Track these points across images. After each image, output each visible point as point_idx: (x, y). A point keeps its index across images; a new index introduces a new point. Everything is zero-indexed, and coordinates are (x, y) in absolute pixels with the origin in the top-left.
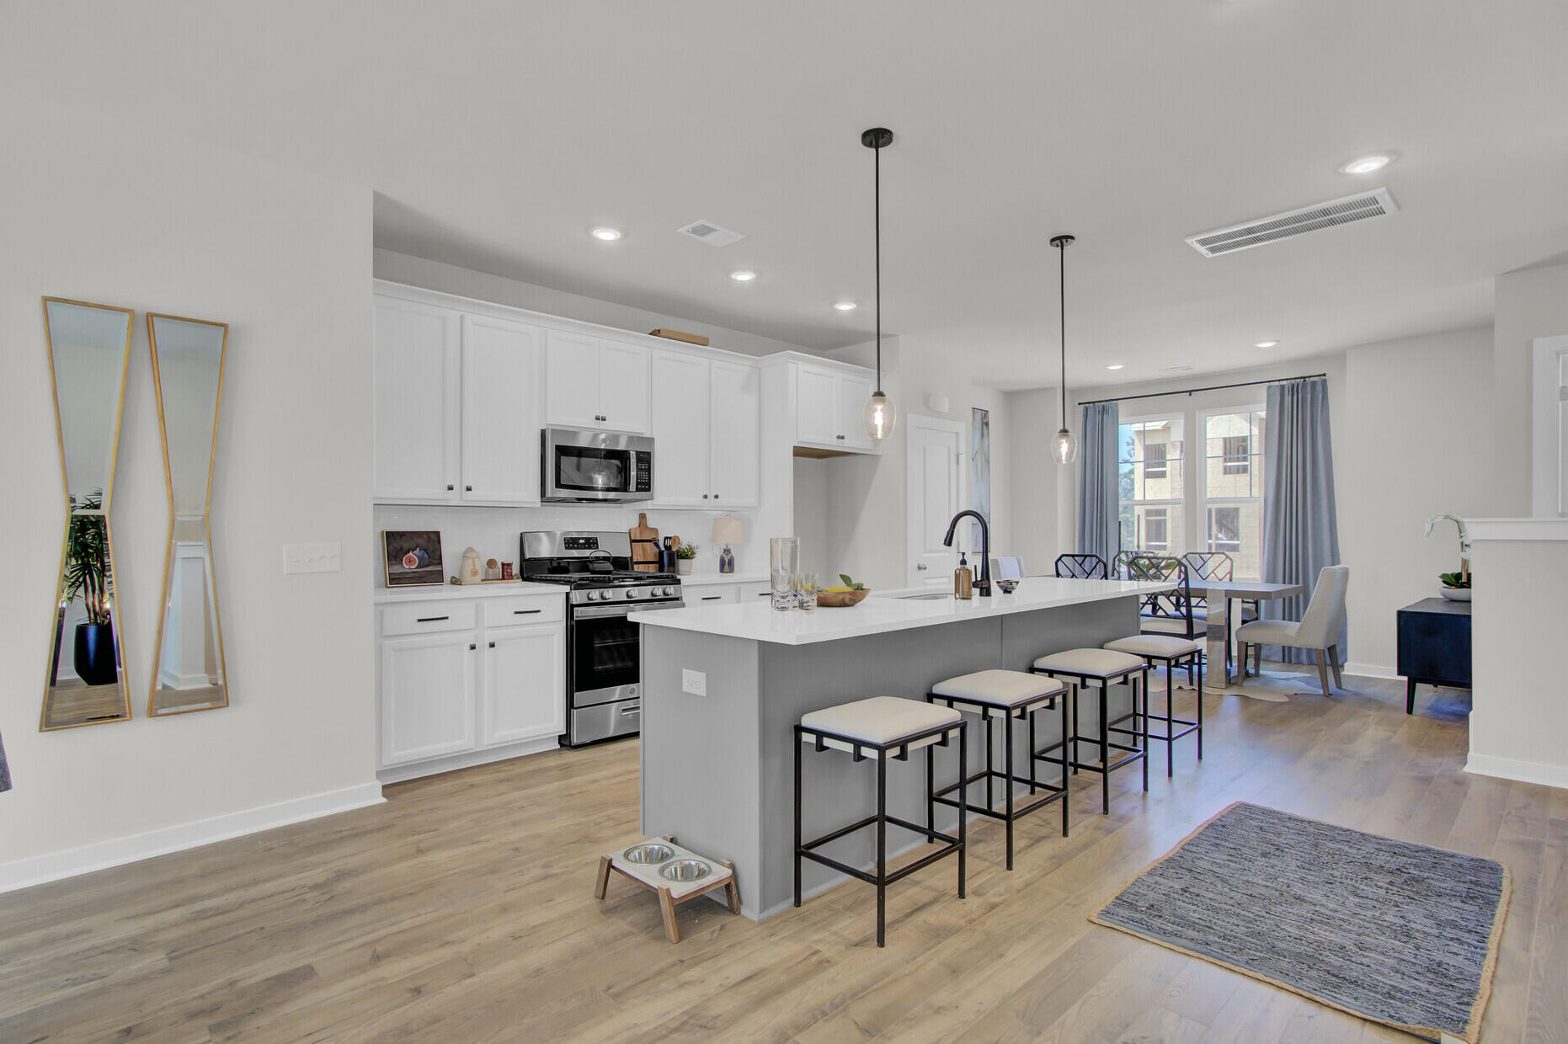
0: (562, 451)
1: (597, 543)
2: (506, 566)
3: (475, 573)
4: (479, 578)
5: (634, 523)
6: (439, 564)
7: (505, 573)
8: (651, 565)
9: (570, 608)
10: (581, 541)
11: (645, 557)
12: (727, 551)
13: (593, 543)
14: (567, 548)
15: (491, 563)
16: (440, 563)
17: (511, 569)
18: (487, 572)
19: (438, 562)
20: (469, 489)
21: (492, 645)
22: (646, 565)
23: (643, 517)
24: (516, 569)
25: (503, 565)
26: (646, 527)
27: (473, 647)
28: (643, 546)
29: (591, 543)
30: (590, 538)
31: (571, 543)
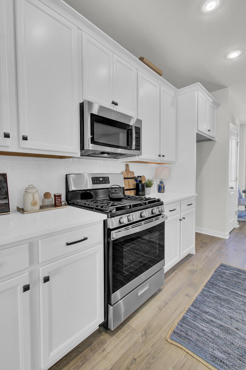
0: (95, 119)
1: (109, 180)
2: (57, 197)
3: (34, 204)
4: (38, 207)
5: (123, 169)
6: (5, 198)
7: (57, 202)
8: (132, 191)
9: (107, 232)
10: (101, 179)
11: (129, 186)
12: (161, 182)
13: (107, 180)
14: (93, 183)
15: (47, 195)
16: (7, 197)
17: (61, 199)
18: (43, 201)
19: (5, 196)
20: (25, 138)
21: (46, 280)
22: (130, 191)
23: (127, 166)
24: (63, 198)
25: (55, 196)
26: (129, 171)
27: (26, 288)
28: (128, 181)
29: (106, 180)
30: (105, 177)
31: (96, 180)
